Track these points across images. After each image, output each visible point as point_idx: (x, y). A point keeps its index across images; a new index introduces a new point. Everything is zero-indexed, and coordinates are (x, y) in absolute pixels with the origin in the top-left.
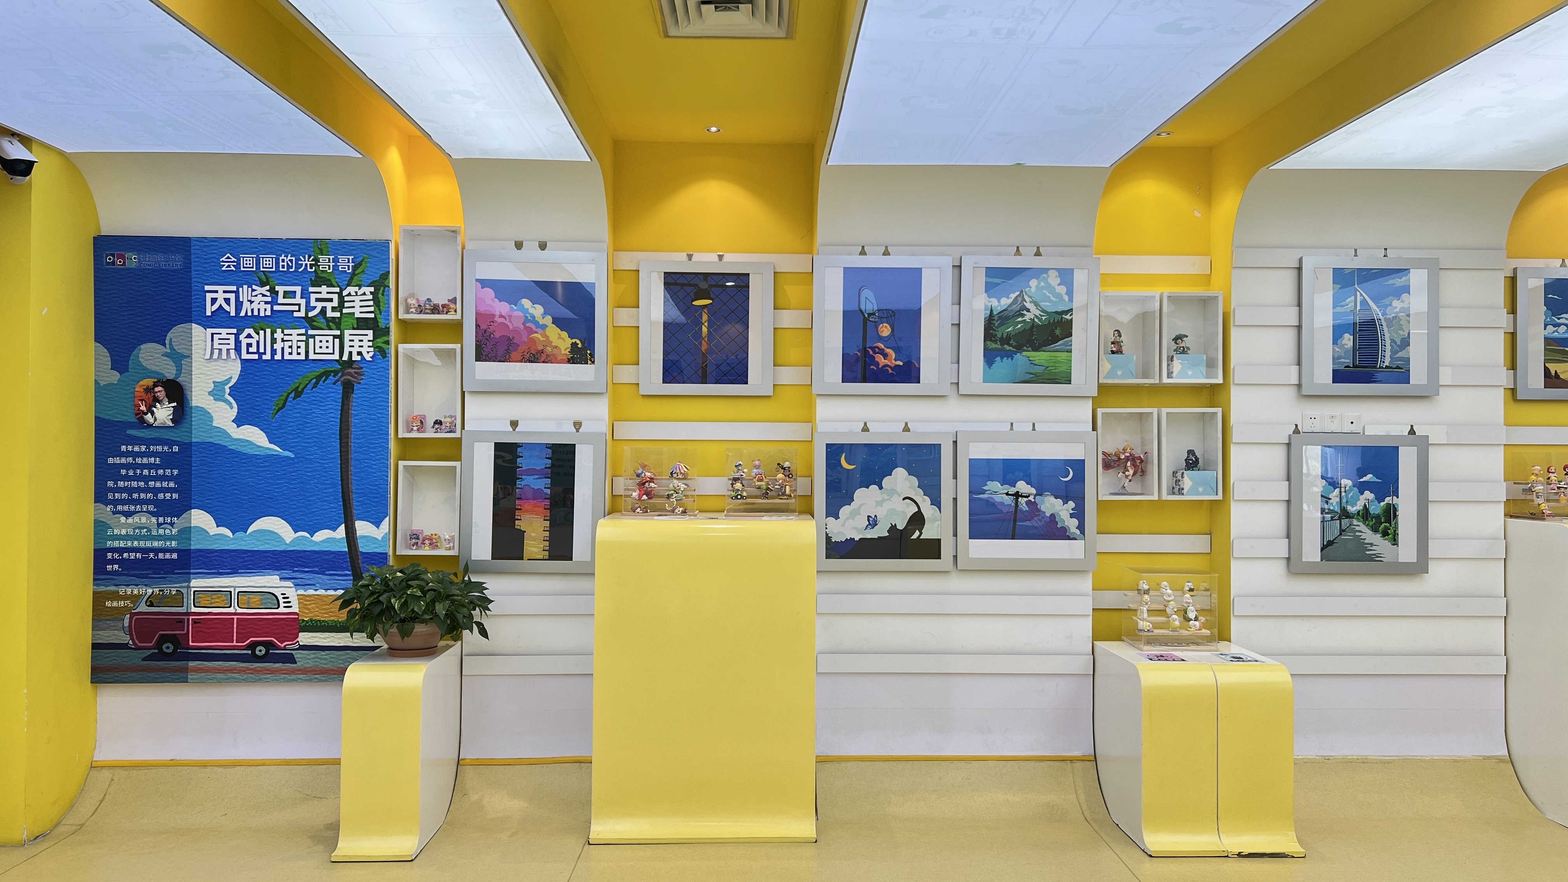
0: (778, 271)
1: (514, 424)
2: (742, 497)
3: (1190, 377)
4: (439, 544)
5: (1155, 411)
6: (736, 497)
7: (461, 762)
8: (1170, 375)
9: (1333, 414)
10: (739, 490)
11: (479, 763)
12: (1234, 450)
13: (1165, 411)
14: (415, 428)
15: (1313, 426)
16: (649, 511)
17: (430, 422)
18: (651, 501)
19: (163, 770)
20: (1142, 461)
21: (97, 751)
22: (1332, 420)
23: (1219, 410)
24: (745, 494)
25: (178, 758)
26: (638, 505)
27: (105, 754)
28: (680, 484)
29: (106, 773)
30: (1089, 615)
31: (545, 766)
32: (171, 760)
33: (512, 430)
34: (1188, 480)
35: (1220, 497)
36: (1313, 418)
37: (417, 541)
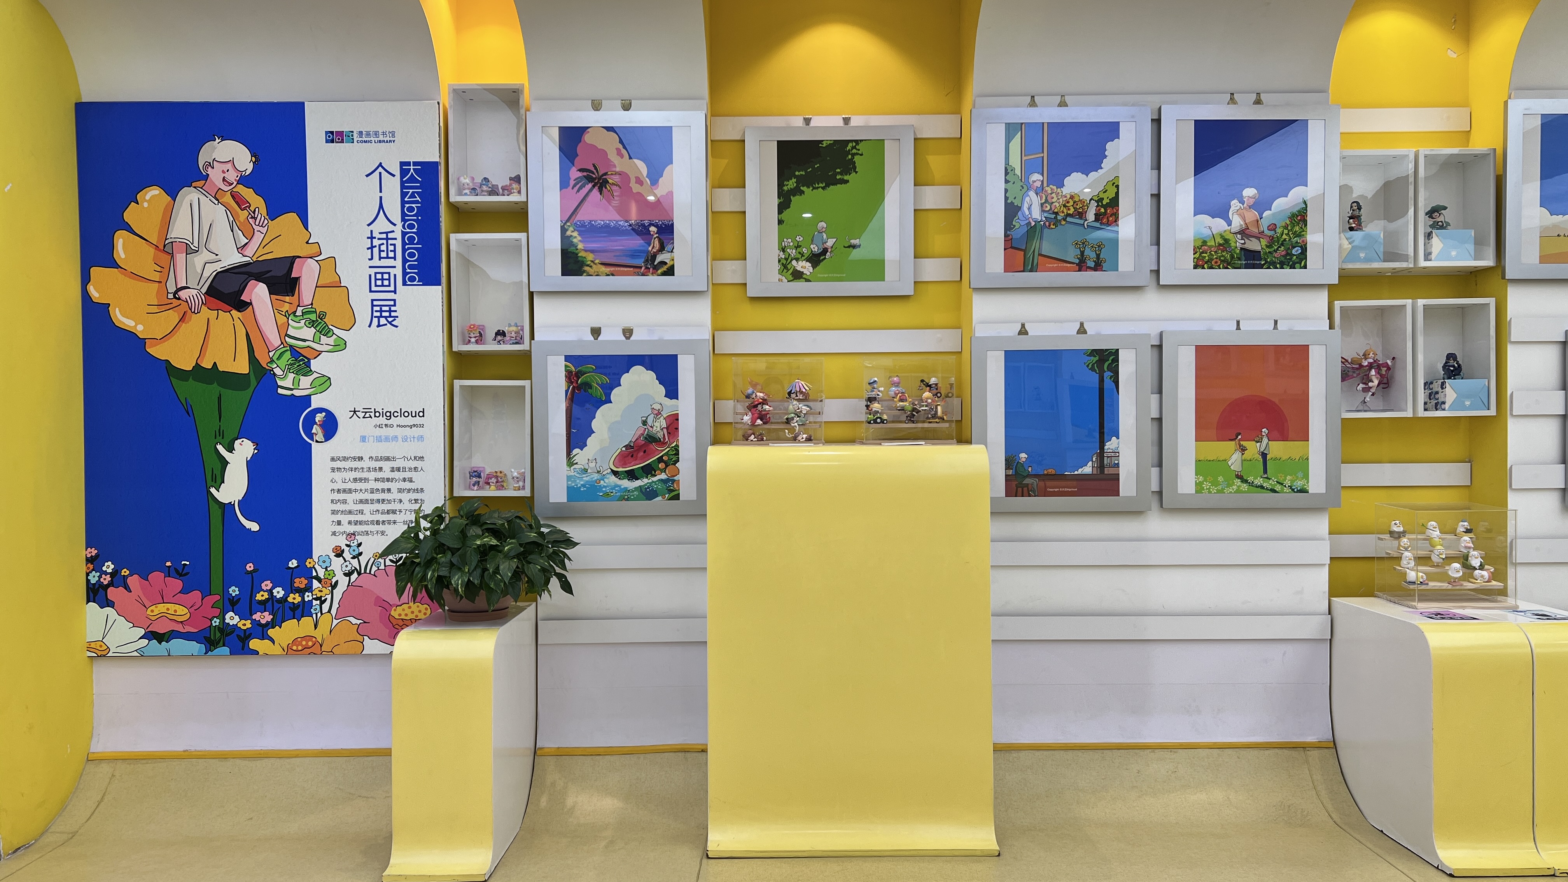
0: (919, 137)
1: (596, 332)
2: (882, 422)
3: (1452, 259)
4: (505, 484)
5: (1409, 302)
6: (875, 422)
7: (538, 752)
10: (878, 412)
11: (562, 753)
12: (1512, 353)
13: (1421, 302)
14: (473, 340)
16: (765, 438)
17: (490, 334)
18: (766, 426)
19: (174, 763)
20: (1389, 368)
21: (95, 740)
23: (1491, 301)
24: (885, 417)
25: (193, 749)
26: (751, 432)
27: (103, 744)
28: (800, 406)
29: (105, 768)
30: (1325, 565)
31: (642, 756)
32: (184, 751)
33: (593, 339)
34: (1450, 393)
35: (1492, 412)
37: (478, 479)
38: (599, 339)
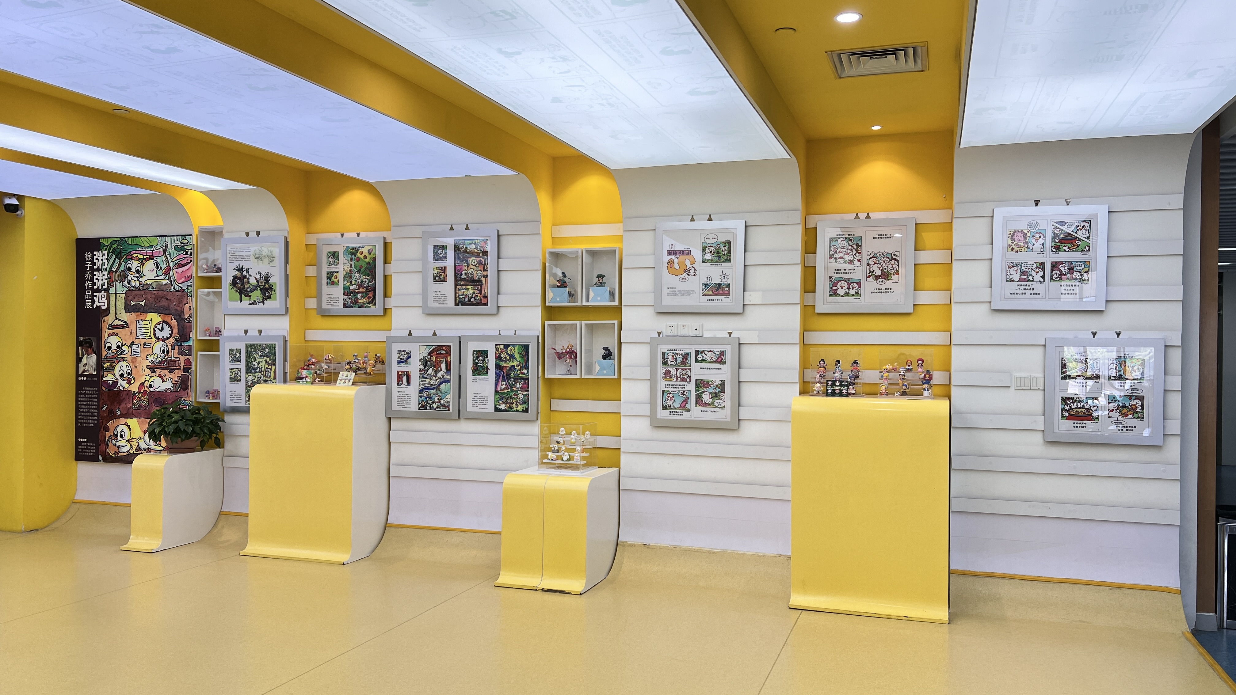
1: (246, 332)
3: (598, 301)
5: (578, 323)
7: (221, 512)
8: (588, 301)
9: (684, 324)
11: (229, 514)
12: (623, 347)
13: (584, 322)
14: (208, 334)
15: (671, 332)
17: (214, 331)
20: (576, 354)
21: (77, 495)
22: (684, 328)
23: (616, 322)
27: (79, 497)
29: (77, 506)
33: (244, 335)
34: (598, 366)
36: (671, 327)
37: (208, 395)
38: (247, 335)
